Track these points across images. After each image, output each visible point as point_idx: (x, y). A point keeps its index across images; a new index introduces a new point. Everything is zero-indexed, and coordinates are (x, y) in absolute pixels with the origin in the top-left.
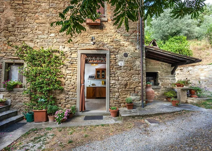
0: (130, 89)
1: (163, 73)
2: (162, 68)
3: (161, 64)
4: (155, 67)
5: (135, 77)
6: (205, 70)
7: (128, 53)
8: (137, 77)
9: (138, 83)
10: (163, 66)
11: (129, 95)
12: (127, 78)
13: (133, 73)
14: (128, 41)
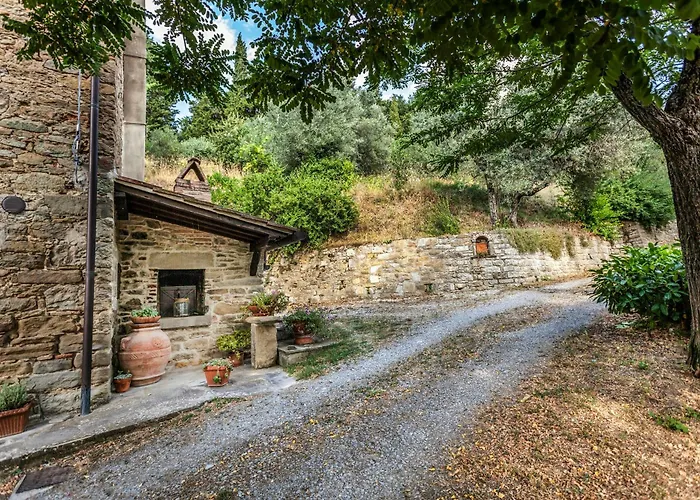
0: (32, 346)
1: (222, 273)
2: (219, 256)
3: (216, 240)
4: (194, 251)
5: (59, 295)
6: (380, 257)
7: (25, 198)
8: (67, 296)
9: (75, 317)
10: (223, 249)
11: (22, 369)
12: (16, 299)
13: (51, 279)
14: (30, 147)
